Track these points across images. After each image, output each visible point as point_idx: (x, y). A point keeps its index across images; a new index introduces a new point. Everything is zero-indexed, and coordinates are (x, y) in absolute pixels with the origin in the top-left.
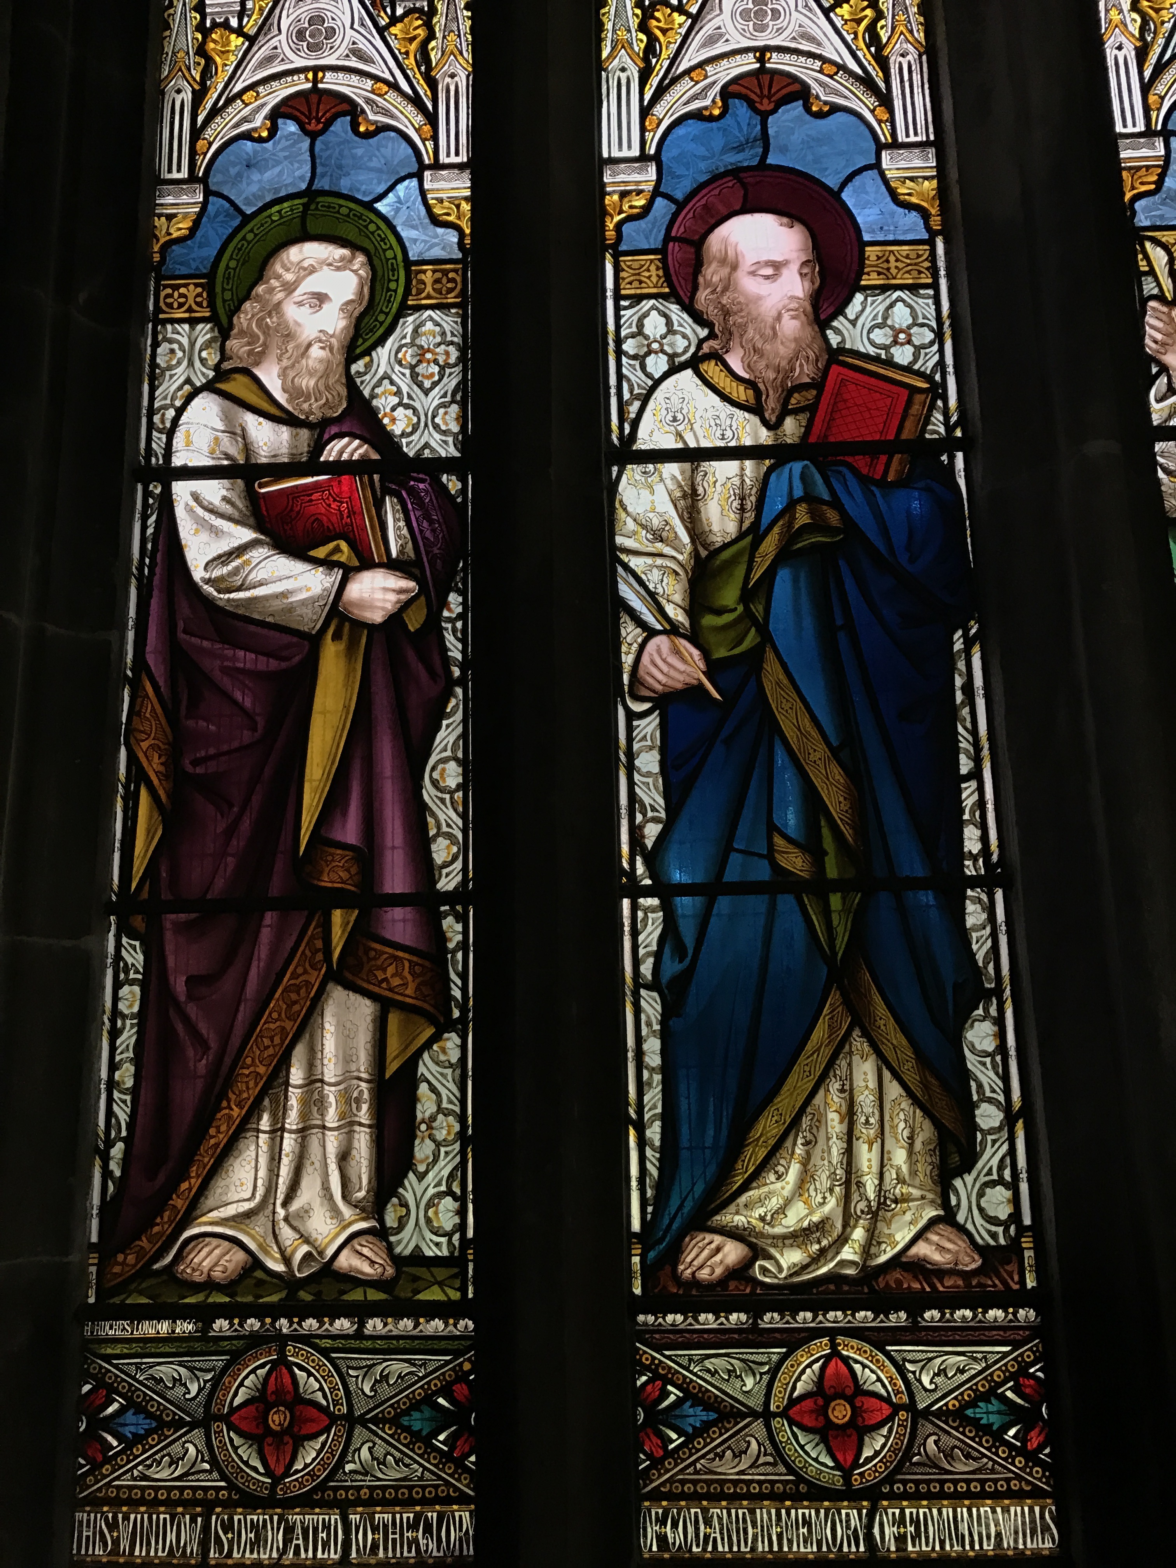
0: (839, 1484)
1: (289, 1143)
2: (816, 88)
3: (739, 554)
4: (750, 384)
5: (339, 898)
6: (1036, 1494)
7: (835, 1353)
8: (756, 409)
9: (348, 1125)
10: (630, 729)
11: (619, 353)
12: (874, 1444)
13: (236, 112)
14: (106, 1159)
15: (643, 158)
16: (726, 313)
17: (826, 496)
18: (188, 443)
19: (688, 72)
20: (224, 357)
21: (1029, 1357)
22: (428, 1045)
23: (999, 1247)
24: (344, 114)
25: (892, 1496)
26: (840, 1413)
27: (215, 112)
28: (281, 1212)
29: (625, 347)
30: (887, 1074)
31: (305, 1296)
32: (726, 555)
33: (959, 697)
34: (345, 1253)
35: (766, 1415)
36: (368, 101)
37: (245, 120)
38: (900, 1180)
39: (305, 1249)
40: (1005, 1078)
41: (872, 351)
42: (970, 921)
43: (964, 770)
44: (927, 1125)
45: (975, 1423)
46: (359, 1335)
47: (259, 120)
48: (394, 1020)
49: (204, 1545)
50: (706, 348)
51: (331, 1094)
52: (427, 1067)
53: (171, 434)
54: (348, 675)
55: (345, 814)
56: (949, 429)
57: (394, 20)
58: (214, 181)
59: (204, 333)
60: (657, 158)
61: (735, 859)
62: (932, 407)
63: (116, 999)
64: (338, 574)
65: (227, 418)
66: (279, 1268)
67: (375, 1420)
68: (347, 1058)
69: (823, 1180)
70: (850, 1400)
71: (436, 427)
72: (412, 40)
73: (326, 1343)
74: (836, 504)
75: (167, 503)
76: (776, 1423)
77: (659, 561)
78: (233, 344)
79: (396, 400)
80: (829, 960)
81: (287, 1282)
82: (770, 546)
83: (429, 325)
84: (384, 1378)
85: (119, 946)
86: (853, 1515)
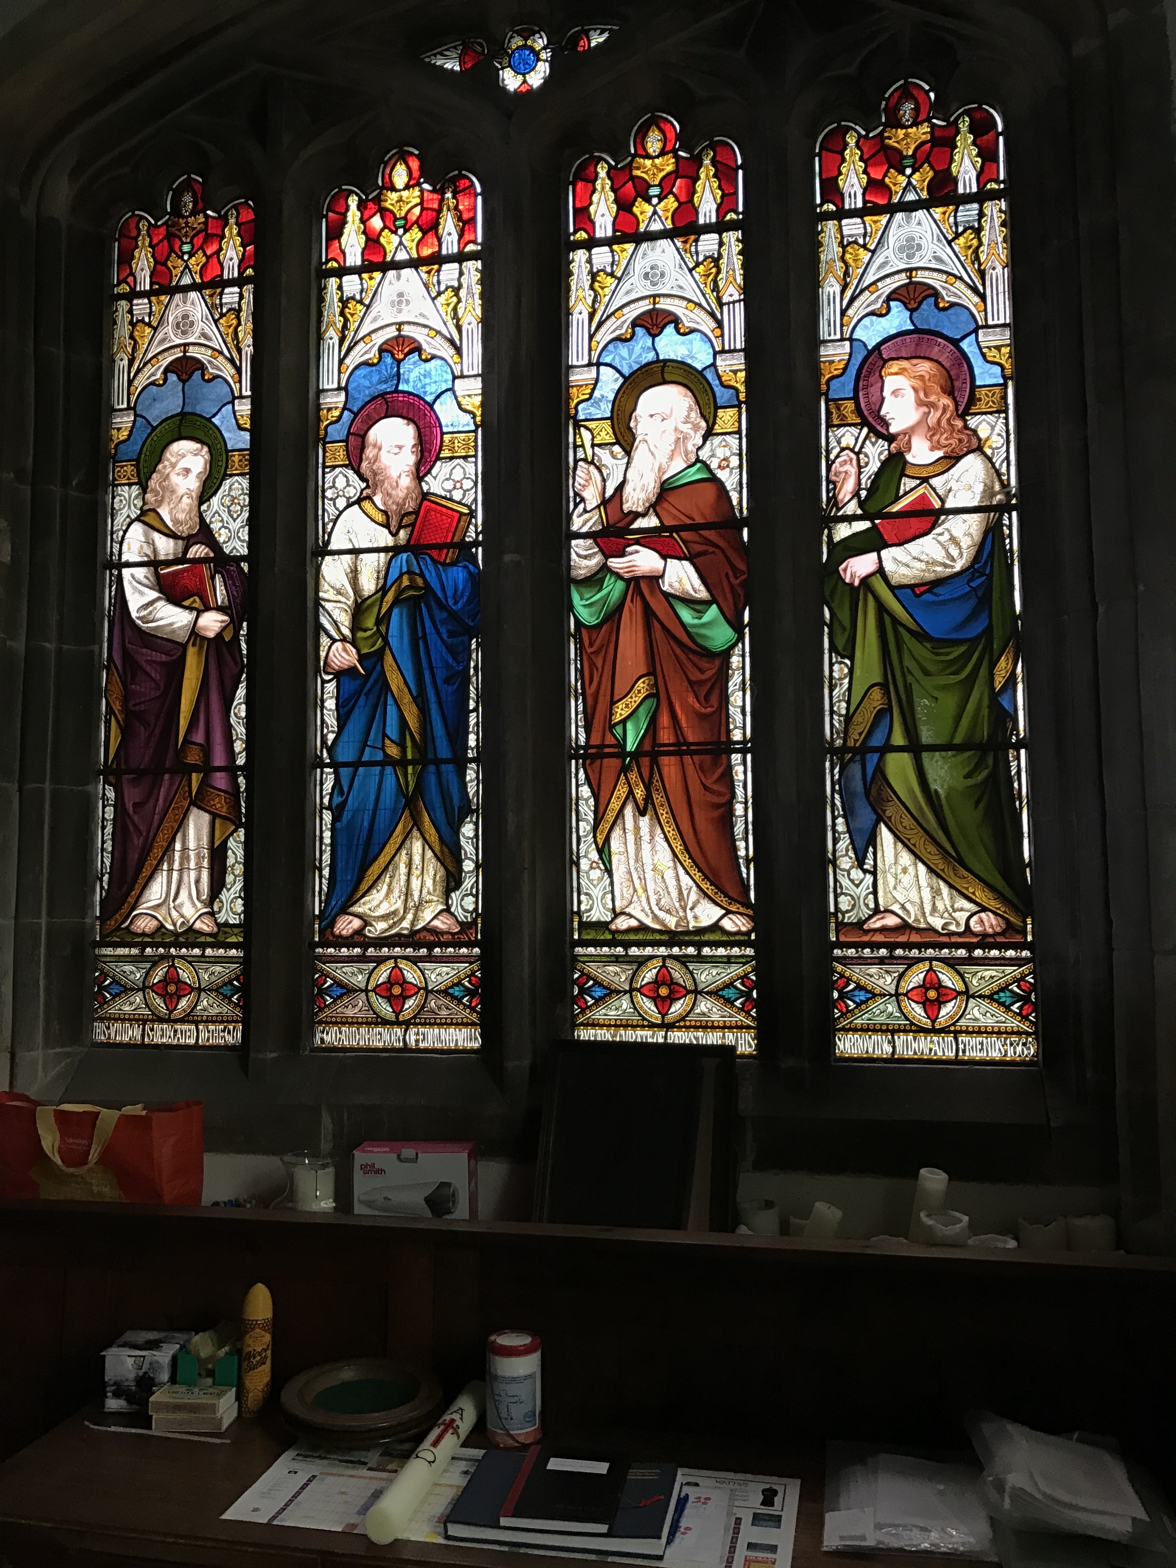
0: (394, 1019)
1: (175, 875)
2: (425, 346)
3: (376, 600)
4: (385, 512)
5: (196, 768)
6: (473, 1024)
7: (396, 966)
8: (387, 526)
9: (199, 868)
10: (323, 688)
11: (324, 497)
12: (410, 1003)
13: (148, 371)
14: (101, 881)
15: (339, 388)
16: (375, 474)
17: (417, 571)
18: (129, 549)
19: (362, 338)
20: (144, 503)
21: (476, 968)
22: (231, 834)
23: (468, 923)
24: (198, 369)
25: (416, 1024)
26: (397, 991)
27: (139, 371)
28: (172, 905)
29: (327, 494)
30: (427, 847)
31: (181, 939)
32: (369, 602)
33: (472, 671)
34: (198, 922)
35: (366, 991)
36: (210, 362)
37: (153, 375)
38: (429, 893)
39: (182, 920)
40: (477, 849)
41: (443, 493)
42: (468, 778)
43: (471, 707)
44: (442, 870)
45: (452, 995)
46: (203, 956)
47: (159, 375)
48: (218, 822)
49: (143, 1036)
50: (364, 494)
51: (192, 854)
52: (231, 843)
53: (121, 543)
54: (199, 663)
55: (197, 729)
56: (477, 534)
57: (222, 315)
58: (138, 408)
59: (135, 491)
60: (346, 389)
61: (367, 749)
62: (470, 523)
63: (103, 813)
64: (195, 613)
65: (146, 535)
66: (171, 927)
67: (209, 990)
68: (198, 839)
69: (396, 893)
70: (401, 985)
71: (239, 538)
72: (230, 327)
73: (189, 959)
74: (422, 575)
75: (120, 578)
76: (370, 994)
77: (339, 605)
78: (148, 496)
79: (220, 524)
80: (406, 796)
81: (175, 934)
82: (390, 597)
83: (236, 485)
84: (213, 973)
85: (104, 789)
86: (399, 1031)
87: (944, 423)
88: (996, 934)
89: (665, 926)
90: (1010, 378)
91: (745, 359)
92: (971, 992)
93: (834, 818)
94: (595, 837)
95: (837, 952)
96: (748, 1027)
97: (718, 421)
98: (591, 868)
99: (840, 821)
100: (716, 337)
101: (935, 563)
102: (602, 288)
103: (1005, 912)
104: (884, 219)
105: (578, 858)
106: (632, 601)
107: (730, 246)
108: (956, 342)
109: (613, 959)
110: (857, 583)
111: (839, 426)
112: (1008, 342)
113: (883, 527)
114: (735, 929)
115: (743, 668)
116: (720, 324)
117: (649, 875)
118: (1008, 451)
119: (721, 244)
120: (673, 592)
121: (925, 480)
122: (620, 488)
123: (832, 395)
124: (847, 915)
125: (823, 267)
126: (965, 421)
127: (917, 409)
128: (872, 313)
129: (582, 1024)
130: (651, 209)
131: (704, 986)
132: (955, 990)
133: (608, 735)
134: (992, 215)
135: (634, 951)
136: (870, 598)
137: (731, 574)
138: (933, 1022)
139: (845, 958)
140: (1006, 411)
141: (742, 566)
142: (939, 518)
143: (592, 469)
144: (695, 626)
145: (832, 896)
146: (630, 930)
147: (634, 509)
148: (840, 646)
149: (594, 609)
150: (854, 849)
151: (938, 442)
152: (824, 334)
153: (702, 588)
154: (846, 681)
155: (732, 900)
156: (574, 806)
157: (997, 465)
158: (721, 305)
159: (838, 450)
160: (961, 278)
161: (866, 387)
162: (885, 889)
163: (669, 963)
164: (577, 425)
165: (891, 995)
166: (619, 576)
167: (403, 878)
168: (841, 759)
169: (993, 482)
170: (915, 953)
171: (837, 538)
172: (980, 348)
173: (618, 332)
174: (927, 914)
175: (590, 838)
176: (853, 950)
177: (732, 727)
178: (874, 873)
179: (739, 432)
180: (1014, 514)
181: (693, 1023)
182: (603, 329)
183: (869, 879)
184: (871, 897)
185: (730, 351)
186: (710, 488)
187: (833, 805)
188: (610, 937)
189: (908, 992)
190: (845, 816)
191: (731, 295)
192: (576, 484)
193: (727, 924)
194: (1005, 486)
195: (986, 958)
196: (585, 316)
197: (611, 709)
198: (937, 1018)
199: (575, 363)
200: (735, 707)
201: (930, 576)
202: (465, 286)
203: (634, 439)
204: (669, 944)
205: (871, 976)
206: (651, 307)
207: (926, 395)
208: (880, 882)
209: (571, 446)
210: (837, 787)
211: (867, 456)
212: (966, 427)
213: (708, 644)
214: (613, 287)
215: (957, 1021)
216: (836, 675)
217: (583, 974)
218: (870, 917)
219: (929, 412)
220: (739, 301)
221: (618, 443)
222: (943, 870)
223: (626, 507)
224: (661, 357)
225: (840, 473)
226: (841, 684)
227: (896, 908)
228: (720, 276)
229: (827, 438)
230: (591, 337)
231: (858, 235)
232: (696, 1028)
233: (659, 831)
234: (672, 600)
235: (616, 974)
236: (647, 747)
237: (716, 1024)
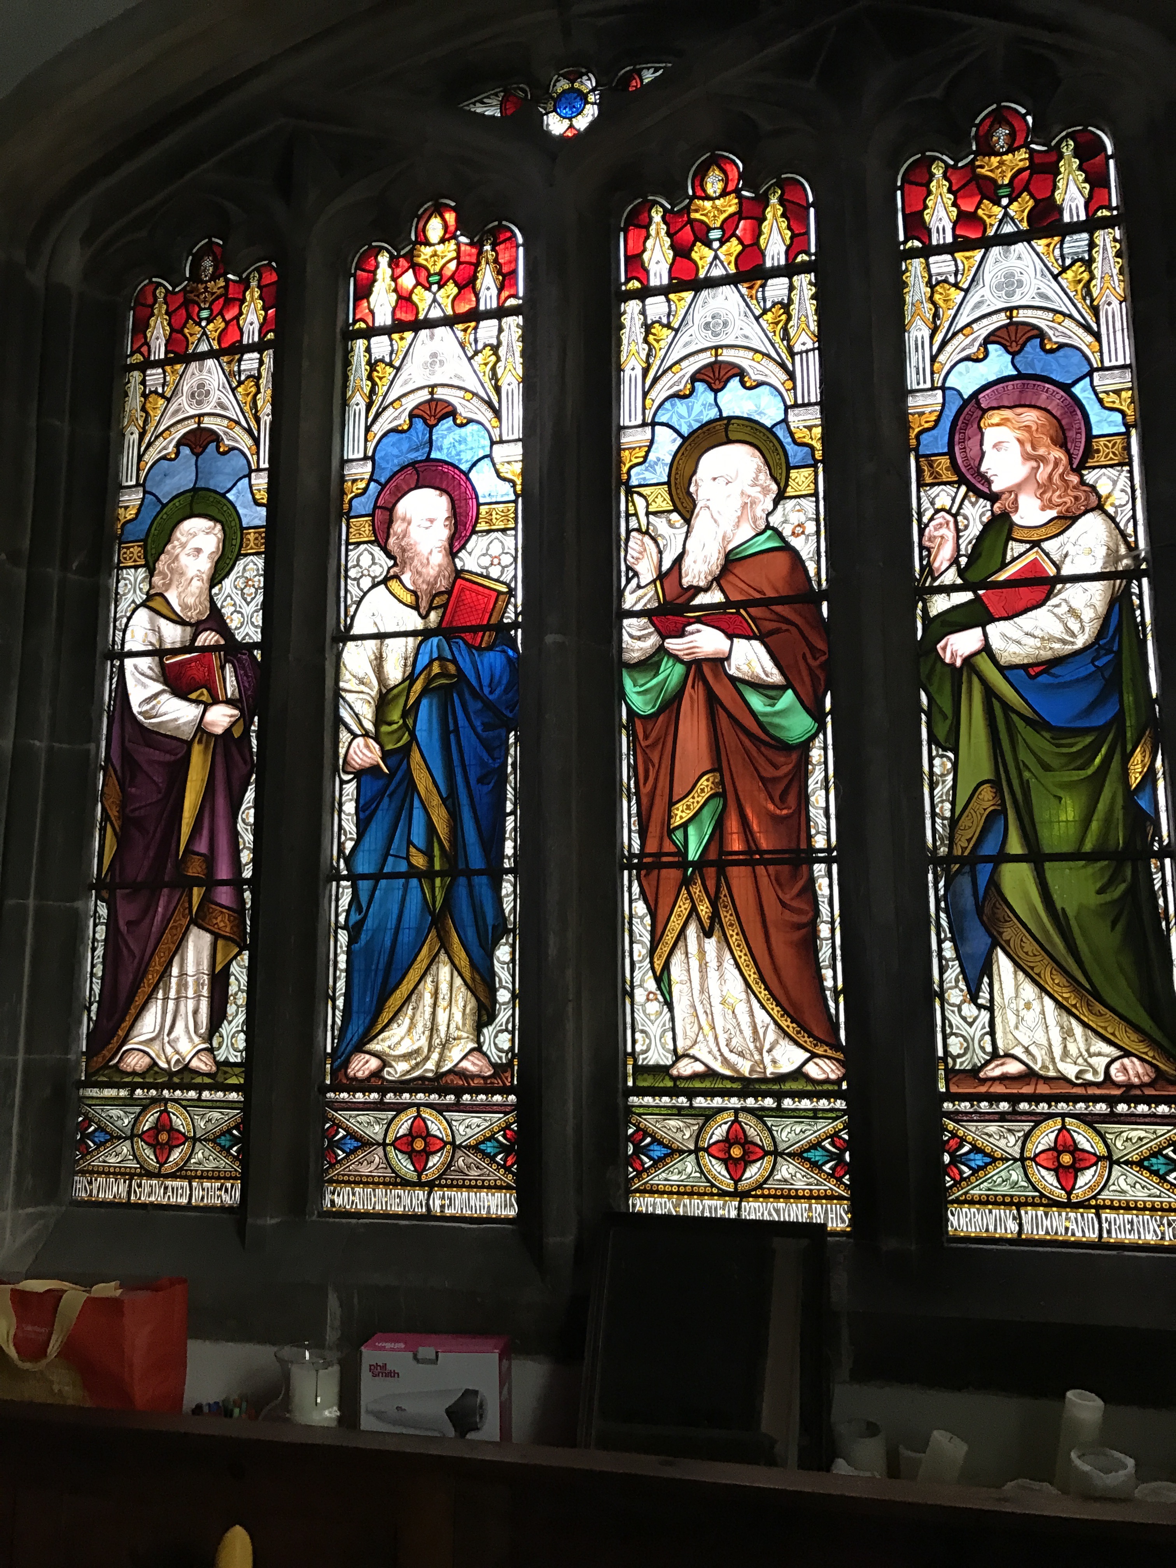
0: (415, 1179)
1: (171, 1004)
2: (460, 409)
3: (403, 689)
4: (414, 593)
5: (198, 882)
6: (508, 1188)
7: (419, 1115)
8: (416, 607)
9: (198, 997)
10: (341, 790)
11: (346, 577)
12: (434, 1160)
13: (160, 443)
14: (89, 1012)
15: (365, 458)
16: (404, 551)
17: (450, 657)
18: (133, 637)
19: (392, 403)
20: (151, 587)
21: (512, 1120)
22: (235, 957)
23: (502, 1064)
24: (212, 441)
25: (441, 1186)
26: (419, 1145)
27: (150, 445)
28: (166, 1039)
29: (350, 574)
30: (456, 973)
31: (176, 1080)
32: (395, 691)
33: (509, 769)
34: (195, 1059)
35: (384, 1145)
36: (226, 433)
37: (164, 448)
38: (458, 1028)
39: (177, 1057)
40: (513, 976)
41: (479, 571)
42: (504, 892)
43: (508, 810)
44: (473, 1000)
45: (483, 1152)
46: (199, 1099)
47: (171, 448)
48: (220, 943)
49: (129, 1193)
50: (392, 573)
51: (190, 980)
52: (234, 968)
53: (124, 632)
54: (204, 763)
55: (200, 838)
56: (517, 615)
57: (240, 383)
58: (148, 484)
59: (142, 573)
60: (372, 458)
61: (390, 859)
62: (508, 603)
63: (94, 932)
64: (202, 707)
65: (152, 622)
66: (165, 1066)
67: (205, 1140)
68: (198, 964)
69: (420, 1028)
70: (424, 1139)
71: (252, 623)
72: (248, 394)
73: (184, 1103)
74: (454, 661)
75: (122, 669)
76: (388, 1148)
77: (361, 696)
78: (155, 579)
79: (233, 609)
80: (432, 913)
81: (170, 1074)
82: (418, 686)
83: (251, 565)
84: (210, 1120)
85: (96, 905)
86: (421, 1194)
87: (1056, 477)
88: (1143, 1085)
89: (737, 1071)
90: (1134, 426)
91: (821, 413)
92: (1115, 1158)
93: (940, 942)
94: (652, 962)
95: (947, 1106)
96: (840, 1198)
97: (791, 482)
98: (648, 1000)
99: (947, 945)
100: (787, 390)
101: (1052, 639)
102: (658, 341)
103: (1153, 1057)
104: (978, 254)
105: (632, 987)
106: (693, 687)
107: (801, 290)
108: (1067, 388)
109: (675, 1111)
110: (958, 663)
111: (932, 485)
112: (1130, 385)
113: (989, 598)
114: (822, 1077)
115: (826, 763)
116: (791, 376)
117: (717, 1009)
118: (1134, 509)
119: (791, 288)
120: (740, 675)
121: (1036, 544)
122: (679, 560)
123: (922, 451)
124: (959, 1061)
125: (908, 309)
126: (1081, 476)
127: (1023, 464)
128: (968, 358)
129: (637, 1190)
130: (712, 253)
131: (785, 1145)
132: (1095, 1154)
133: (667, 842)
134: (1105, 245)
135: (700, 1102)
136: (976, 681)
137: (808, 655)
138: (1069, 1193)
139: (957, 1112)
140: (1130, 464)
141: (821, 645)
142: (1054, 587)
143: (647, 539)
144: (766, 714)
145: (939, 1037)
146: (695, 1076)
147: (695, 584)
148: (941, 735)
149: (648, 696)
150: (965, 979)
151: (1050, 500)
152: (912, 381)
153: (775, 671)
154: (950, 777)
155: (819, 1041)
156: (627, 926)
157: (1122, 525)
158: (792, 354)
159: (932, 511)
160: (1070, 316)
161: (962, 441)
162: (1004, 1029)
163: (742, 1117)
164: (630, 492)
165: (1015, 1160)
166: (677, 659)
167: (428, 1010)
168: (947, 871)
169: (1118, 546)
170: (1043, 1107)
171: (933, 612)
172: (1096, 394)
173: (675, 389)
174: (1057, 1060)
175: (646, 963)
176: (968, 1104)
177: (813, 832)
178: (991, 1009)
179: (815, 494)
180: (1145, 581)
181: (773, 1192)
182: (658, 386)
183: (985, 1016)
184: (988, 1038)
185: (804, 405)
186: (782, 559)
187: (939, 926)
188: (670, 1084)
189: (1036, 1155)
190: (952, 940)
191: (804, 344)
192: (629, 557)
193: (813, 1070)
194: (1132, 549)
195: (1133, 1115)
196: (639, 372)
197: (670, 811)
198: (1073, 1188)
199: (627, 423)
200: (816, 808)
201: (1046, 655)
202: (505, 343)
203: (695, 506)
204: (742, 1094)
205: (990, 1136)
206: (713, 359)
207: (1034, 448)
208: (998, 1020)
209: (623, 515)
210: (943, 905)
211: (966, 518)
212: (1083, 482)
213: (782, 735)
214: (669, 340)
215: (1099, 1193)
216: (937, 770)
217: (639, 1129)
218: (987, 1063)
219: (1039, 467)
220: (813, 350)
221: (676, 510)
222: (1075, 1006)
223: (686, 582)
224: (725, 415)
225: (935, 537)
226: (944, 782)
227: (1018, 1052)
228: (791, 323)
229: (919, 498)
230: (645, 394)
231: (949, 273)
232: (776, 1197)
233: (727, 955)
234: (741, 687)
235: (679, 1129)
236: (712, 856)
237: (800, 1193)
